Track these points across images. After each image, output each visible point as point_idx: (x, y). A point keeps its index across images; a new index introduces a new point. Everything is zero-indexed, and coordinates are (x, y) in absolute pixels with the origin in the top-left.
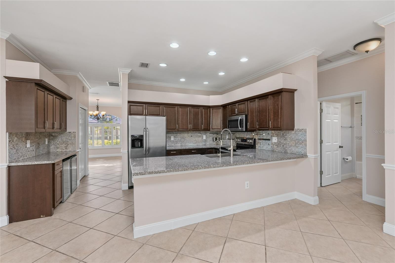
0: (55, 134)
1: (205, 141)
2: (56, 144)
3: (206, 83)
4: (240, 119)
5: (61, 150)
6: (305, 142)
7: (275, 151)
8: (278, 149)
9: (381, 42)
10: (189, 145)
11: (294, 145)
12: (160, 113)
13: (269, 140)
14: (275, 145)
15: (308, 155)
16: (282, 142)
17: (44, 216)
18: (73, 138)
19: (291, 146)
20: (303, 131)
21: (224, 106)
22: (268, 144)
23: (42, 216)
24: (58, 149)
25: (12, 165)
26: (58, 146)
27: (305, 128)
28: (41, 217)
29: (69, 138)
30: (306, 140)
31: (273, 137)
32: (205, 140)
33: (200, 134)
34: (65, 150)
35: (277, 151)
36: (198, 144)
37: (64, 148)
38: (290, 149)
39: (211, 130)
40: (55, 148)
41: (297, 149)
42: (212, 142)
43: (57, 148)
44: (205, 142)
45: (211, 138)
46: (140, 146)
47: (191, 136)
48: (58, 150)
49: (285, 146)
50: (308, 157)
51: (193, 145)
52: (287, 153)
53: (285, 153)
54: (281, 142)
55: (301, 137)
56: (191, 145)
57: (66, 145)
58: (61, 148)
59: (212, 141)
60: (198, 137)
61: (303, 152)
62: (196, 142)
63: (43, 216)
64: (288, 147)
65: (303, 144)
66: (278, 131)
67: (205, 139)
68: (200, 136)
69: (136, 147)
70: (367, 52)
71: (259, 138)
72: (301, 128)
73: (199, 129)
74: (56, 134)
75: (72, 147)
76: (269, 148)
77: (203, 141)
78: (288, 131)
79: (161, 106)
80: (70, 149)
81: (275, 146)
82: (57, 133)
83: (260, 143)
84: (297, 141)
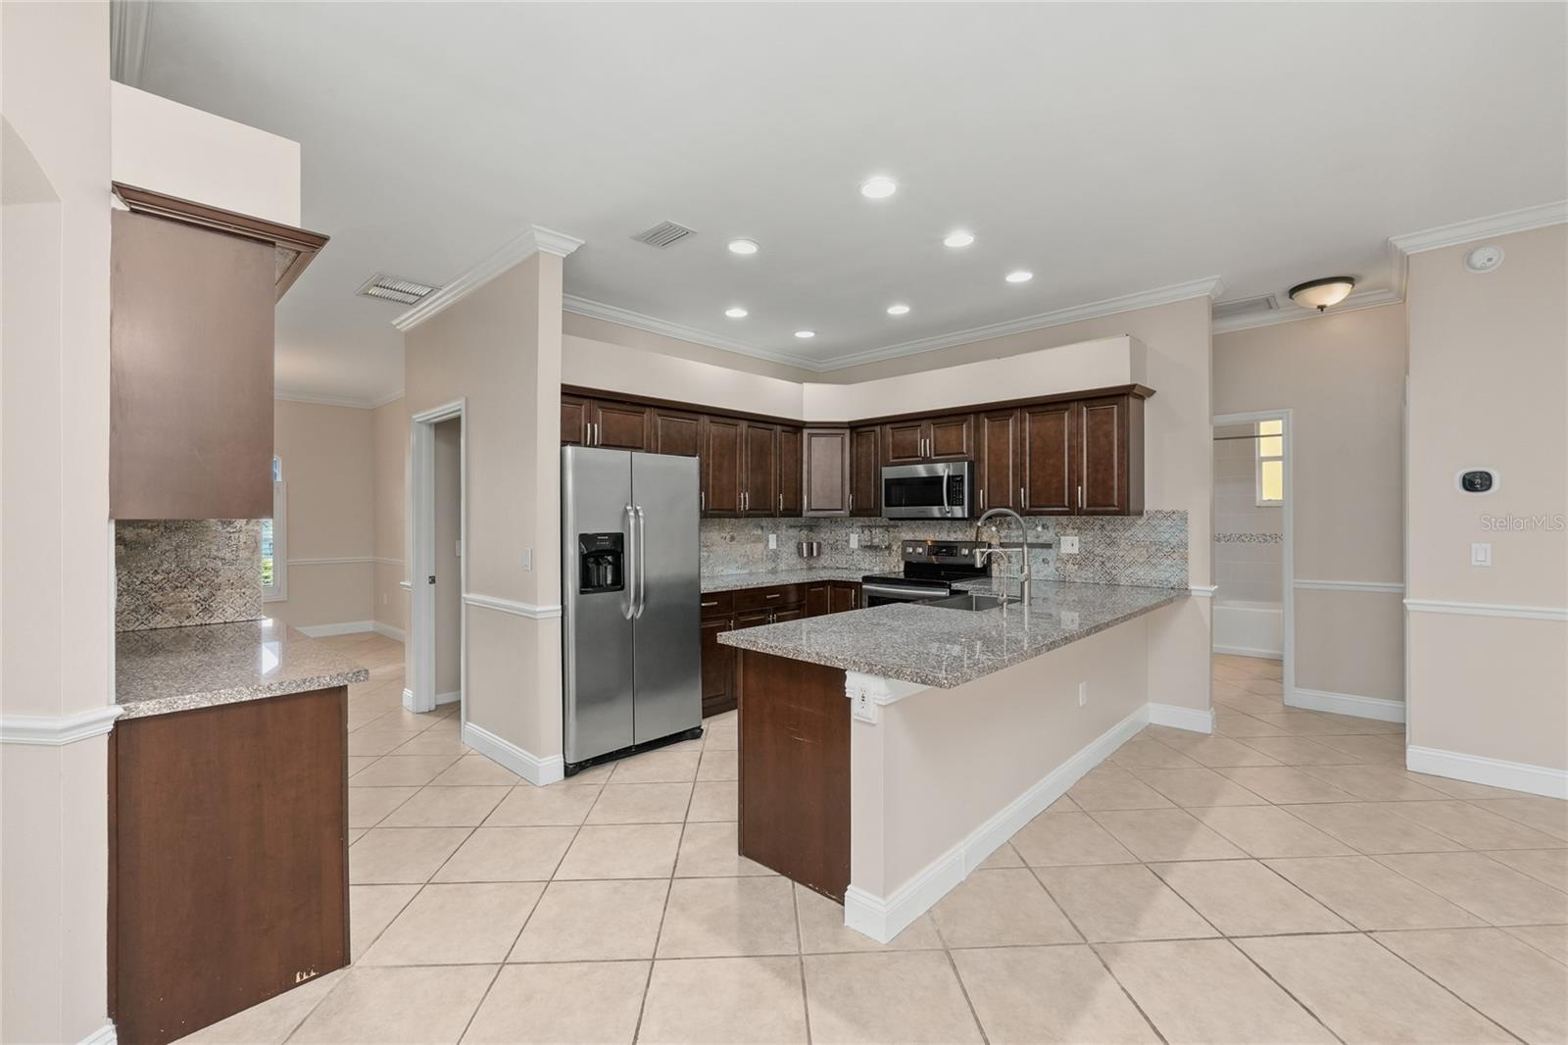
0: (137, 534)
1: (775, 556)
2: (145, 588)
3: (805, 335)
4: (949, 477)
5: (173, 622)
6: (1181, 550)
7: (1070, 583)
8: (1083, 574)
9: (1353, 285)
10: (724, 573)
11: (1141, 560)
12: (643, 441)
13: (1048, 546)
14: (1071, 561)
15: (1192, 587)
16: (1098, 551)
17: (313, 974)
18: (243, 554)
19: (1133, 563)
20: (1174, 517)
21: (858, 429)
22: (1043, 560)
23: (301, 977)
24: (158, 618)
25: (142, 715)
26: (159, 598)
27: (1181, 510)
28: (298, 980)
29: (221, 555)
30: (1186, 544)
31: (1062, 538)
32: (774, 551)
33: (760, 532)
34: (198, 621)
35: (1078, 580)
36: (752, 568)
37: (194, 608)
38: (1128, 572)
39: (804, 514)
40: (136, 610)
41: (1154, 573)
42: (794, 559)
43: (154, 609)
44: (774, 561)
45: (792, 546)
46: (609, 581)
47: (732, 539)
48: (158, 621)
49: (1109, 565)
50: (1193, 593)
51: (739, 572)
52: (1119, 585)
53: (1109, 585)
54: (1096, 553)
55: (1167, 536)
56: (731, 572)
57: (206, 591)
58: (172, 608)
59: (795, 556)
60: (753, 542)
61: (1174, 581)
62: (745, 560)
63: (305, 977)
64: (1122, 566)
65: (1175, 556)
66: (1084, 517)
67: (775, 547)
68: (758, 540)
69: (595, 587)
70: (1322, 308)
71: (1003, 541)
72: (1167, 508)
73: (770, 510)
74: (144, 531)
75: (242, 602)
76: (1049, 571)
77: (767, 556)
78: (1120, 517)
79: (648, 410)
80: (230, 611)
81: (1069, 566)
82: (152, 528)
83: (1009, 557)
84: (1153, 549)
